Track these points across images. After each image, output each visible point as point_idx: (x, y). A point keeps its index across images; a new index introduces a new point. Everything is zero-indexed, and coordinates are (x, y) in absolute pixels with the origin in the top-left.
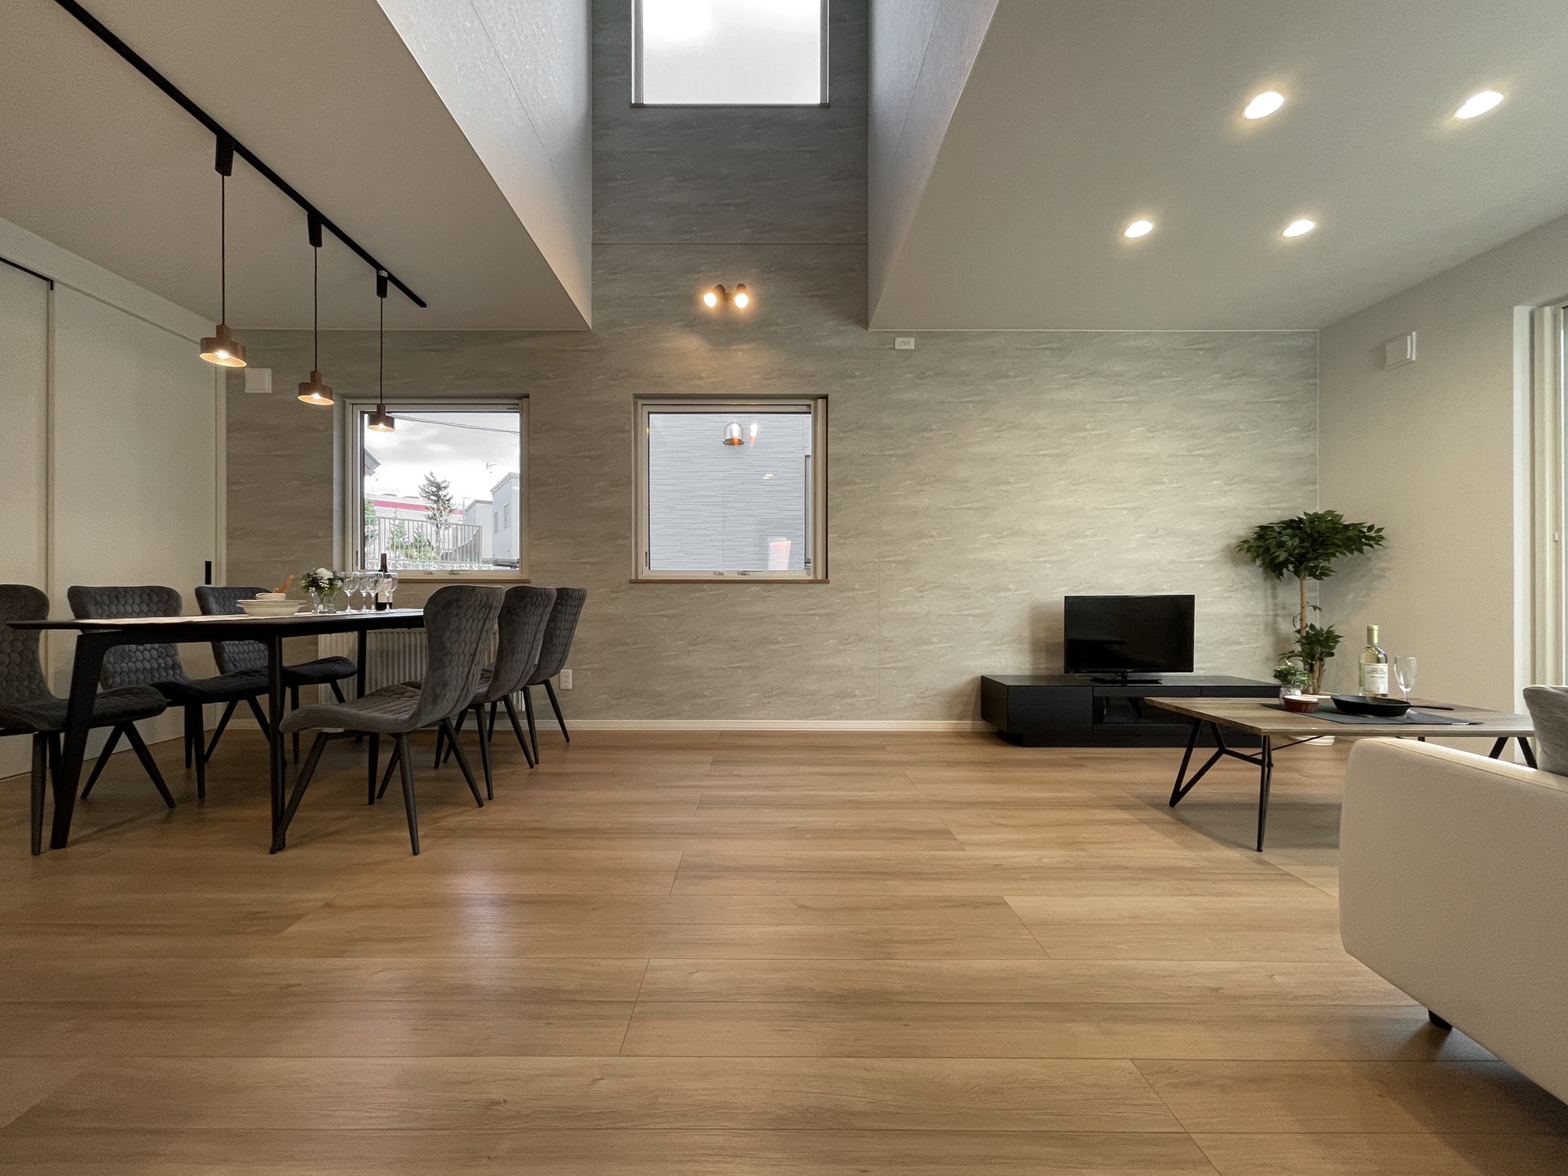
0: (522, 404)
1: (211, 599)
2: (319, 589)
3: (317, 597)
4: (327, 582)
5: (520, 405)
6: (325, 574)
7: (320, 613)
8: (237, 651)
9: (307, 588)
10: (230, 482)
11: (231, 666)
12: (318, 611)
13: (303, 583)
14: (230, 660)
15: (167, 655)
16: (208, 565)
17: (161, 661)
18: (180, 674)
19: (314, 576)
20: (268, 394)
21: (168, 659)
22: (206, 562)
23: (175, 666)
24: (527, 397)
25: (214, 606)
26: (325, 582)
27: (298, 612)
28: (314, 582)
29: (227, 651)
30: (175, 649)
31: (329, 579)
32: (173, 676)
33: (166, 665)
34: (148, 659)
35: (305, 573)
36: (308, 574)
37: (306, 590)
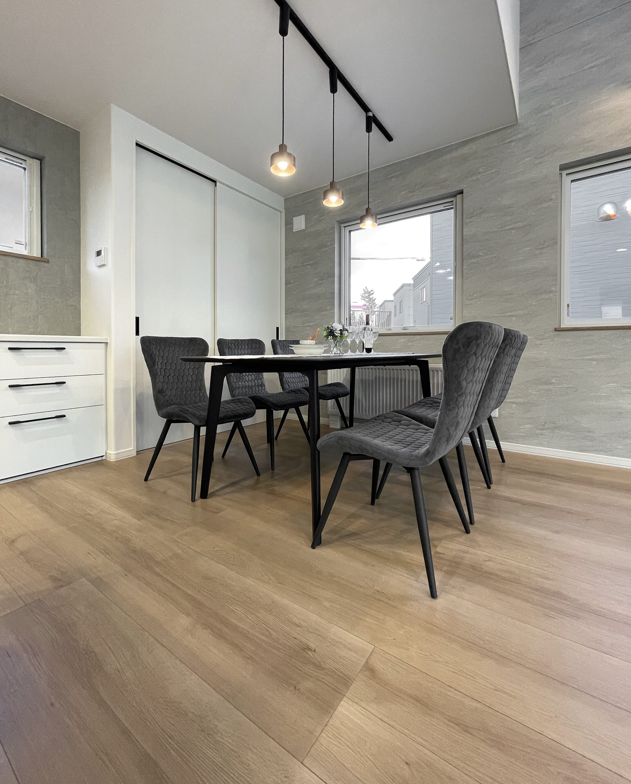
0: (456, 200)
1: (278, 347)
2: (334, 337)
3: (333, 343)
4: (339, 332)
5: (454, 202)
6: (337, 327)
7: (335, 354)
8: (289, 377)
9: (327, 336)
10: (287, 284)
11: (287, 386)
12: (334, 353)
13: (325, 333)
14: (286, 382)
15: (259, 378)
16: (278, 328)
17: (256, 381)
18: (264, 390)
19: (331, 328)
20: (304, 230)
21: (259, 381)
22: (277, 327)
23: (262, 385)
24: (461, 192)
25: (279, 350)
26: (338, 332)
27: (323, 354)
28: (331, 333)
29: (285, 377)
30: (262, 375)
31: (340, 330)
32: (261, 390)
33: (258, 384)
34: (251, 380)
35: (326, 327)
36: (328, 327)
37: (326, 338)
